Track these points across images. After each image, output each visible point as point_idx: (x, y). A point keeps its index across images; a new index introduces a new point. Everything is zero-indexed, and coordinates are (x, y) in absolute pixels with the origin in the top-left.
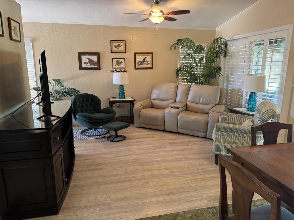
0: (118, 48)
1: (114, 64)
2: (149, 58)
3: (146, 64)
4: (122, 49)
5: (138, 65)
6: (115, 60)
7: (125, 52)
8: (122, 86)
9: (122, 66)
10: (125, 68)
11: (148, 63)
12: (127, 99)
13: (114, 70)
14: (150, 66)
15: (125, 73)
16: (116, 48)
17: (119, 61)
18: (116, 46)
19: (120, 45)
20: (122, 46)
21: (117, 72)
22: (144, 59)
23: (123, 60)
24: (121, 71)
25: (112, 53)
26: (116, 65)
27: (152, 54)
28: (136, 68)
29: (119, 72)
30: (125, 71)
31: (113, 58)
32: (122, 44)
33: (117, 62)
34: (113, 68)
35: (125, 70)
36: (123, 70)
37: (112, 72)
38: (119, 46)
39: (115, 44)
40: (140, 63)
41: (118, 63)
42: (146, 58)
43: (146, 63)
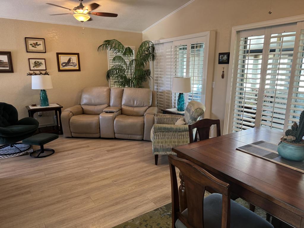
0: (35, 47)
1: (32, 66)
2: (74, 59)
3: (72, 66)
4: (41, 48)
5: (63, 67)
6: (32, 61)
7: (44, 51)
8: (44, 90)
9: (43, 67)
10: (46, 70)
11: (74, 64)
12: (52, 106)
13: (32, 72)
14: (77, 68)
15: (47, 76)
16: (33, 46)
17: (38, 62)
18: (33, 45)
19: (38, 44)
20: (40, 44)
21: (36, 74)
22: (69, 60)
23: (43, 61)
24: (41, 74)
25: (27, 52)
26: (34, 67)
27: (78, 54)
28: (60, 70)
29: (38, 74)
30: (46, 74)
31: (29, 59)
32: (40, 42)
33: (35, 63)
34: (30, 70)
35: (46, 72)
36: (44, 72)
37: (30, 75)
38: (36, 44)
39: (31, 42)
40: (64, 65)
41: (37, 64)
42: (71, 59)
43: (72, 64)
